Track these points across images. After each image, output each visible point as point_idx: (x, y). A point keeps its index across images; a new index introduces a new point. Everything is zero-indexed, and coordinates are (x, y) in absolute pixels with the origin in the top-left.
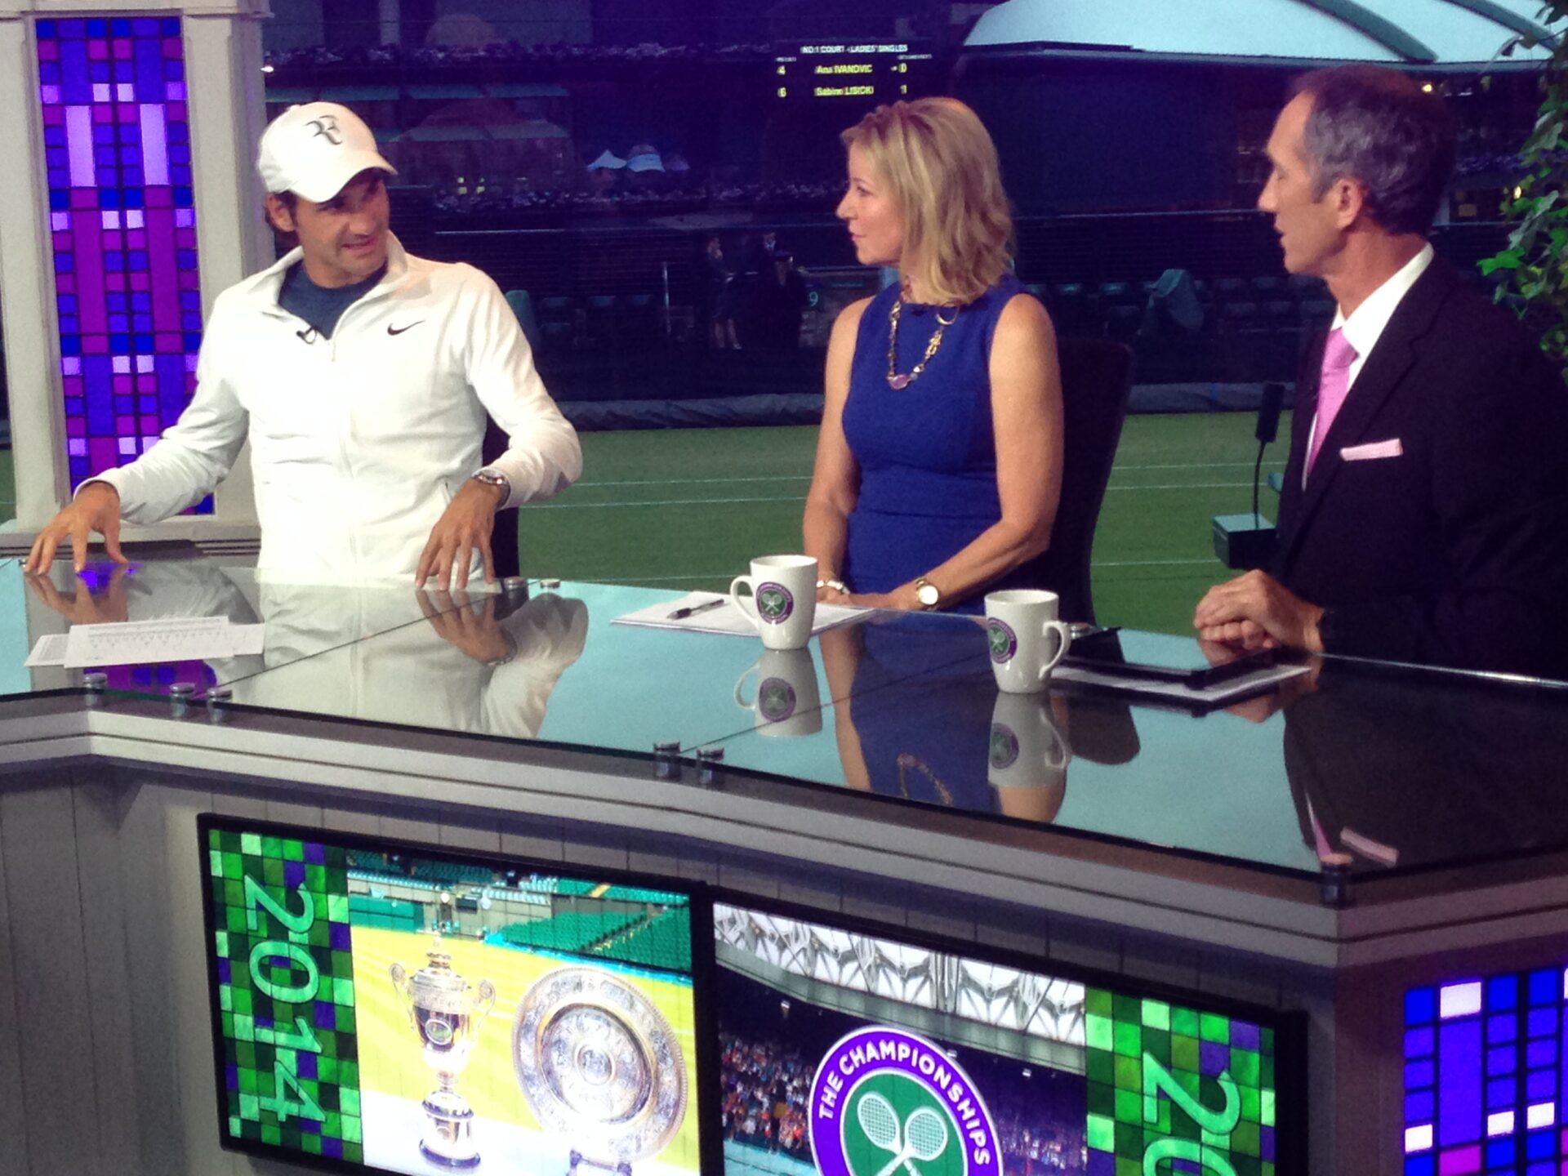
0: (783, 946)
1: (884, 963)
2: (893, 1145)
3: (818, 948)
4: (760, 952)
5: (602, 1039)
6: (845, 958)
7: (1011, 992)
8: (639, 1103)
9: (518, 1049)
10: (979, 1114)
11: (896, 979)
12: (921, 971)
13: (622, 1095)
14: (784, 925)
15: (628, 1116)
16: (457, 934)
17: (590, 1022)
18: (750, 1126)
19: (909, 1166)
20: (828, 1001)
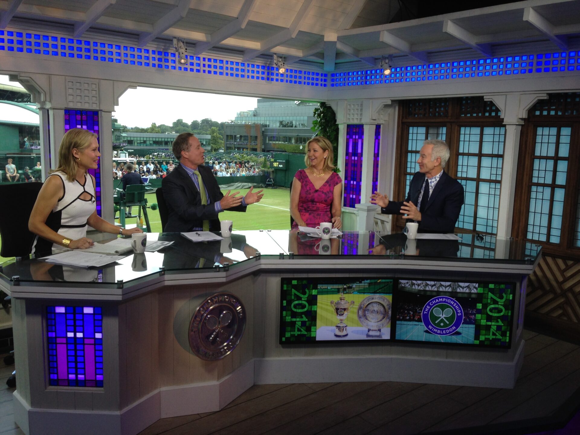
0: (419, 285)
1: (441, 285)
2: (441, 316)
3: (427, 285)
4: (414, 287)
5: (376, 307)
6: (432, 286)
7: (468, 287)
8: (384, 318)
9: (358, 312)
10: (460, 307)
11: (444, 288)
12: (450, 286)
13: (380, 317)
14: (419, 282)
15: (381, 320)
16: (346, 293)
17: (375, 305)
18: (408, 318)
19: (444, 318)
20: (428, 293)
